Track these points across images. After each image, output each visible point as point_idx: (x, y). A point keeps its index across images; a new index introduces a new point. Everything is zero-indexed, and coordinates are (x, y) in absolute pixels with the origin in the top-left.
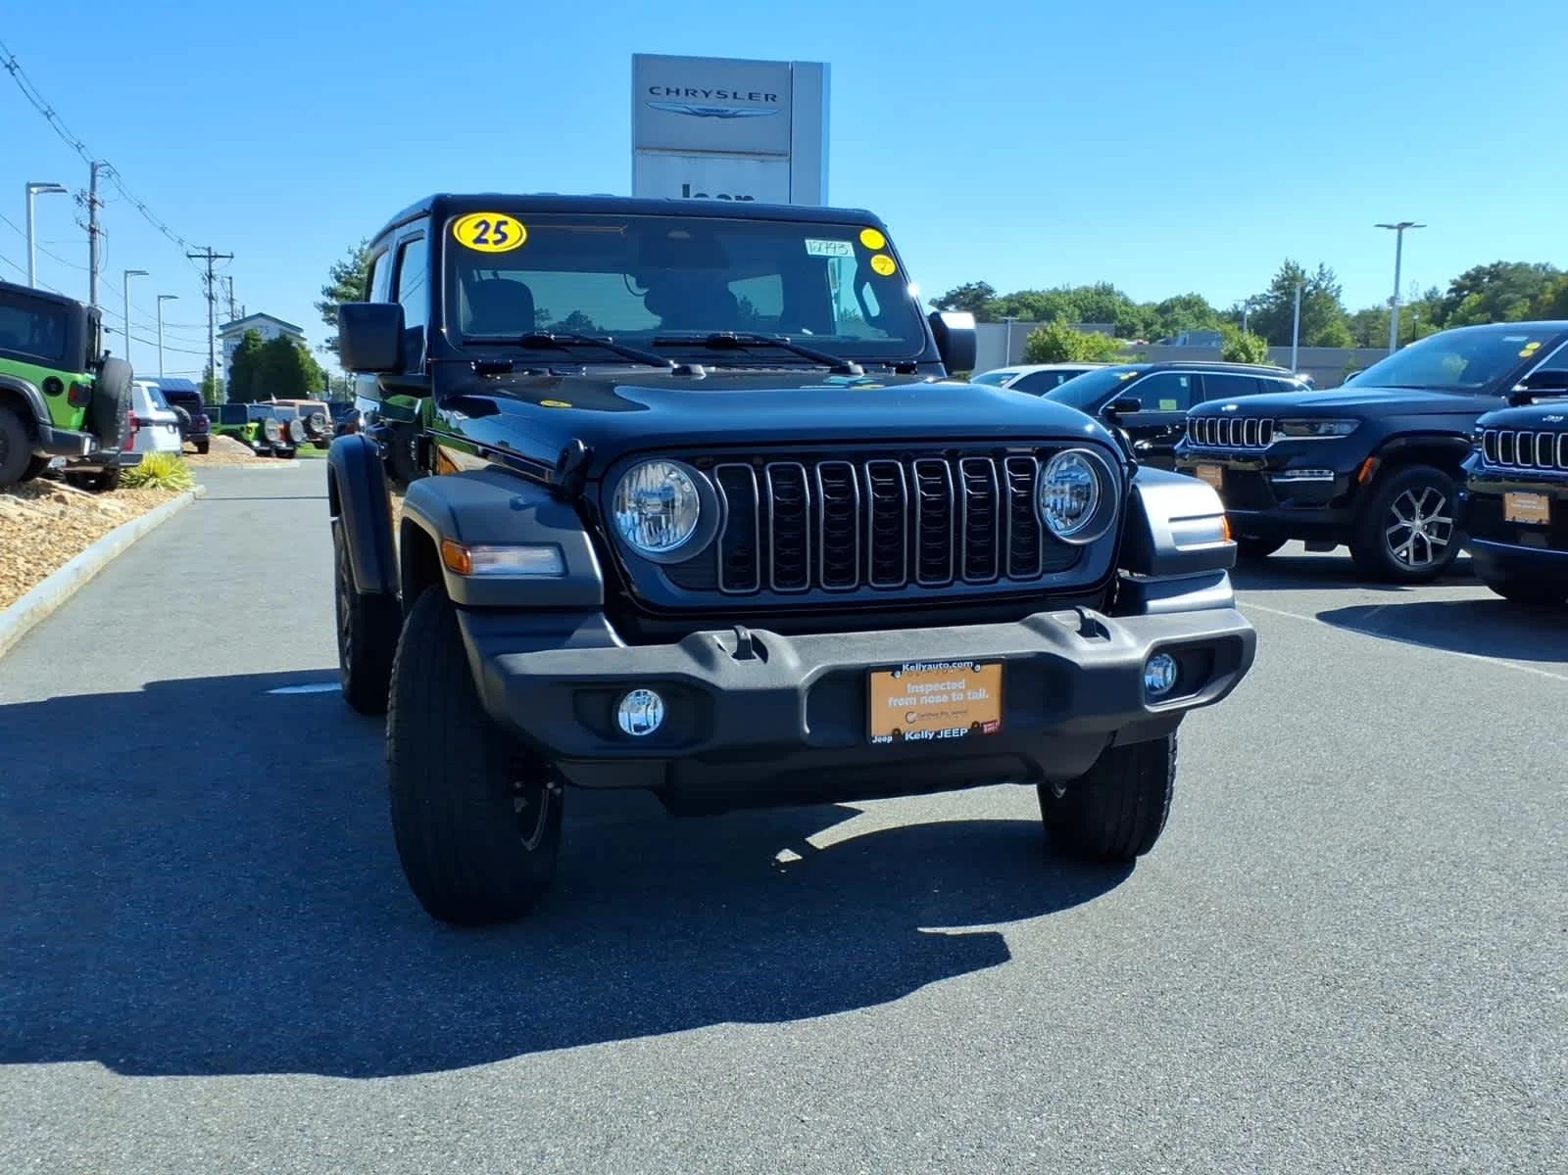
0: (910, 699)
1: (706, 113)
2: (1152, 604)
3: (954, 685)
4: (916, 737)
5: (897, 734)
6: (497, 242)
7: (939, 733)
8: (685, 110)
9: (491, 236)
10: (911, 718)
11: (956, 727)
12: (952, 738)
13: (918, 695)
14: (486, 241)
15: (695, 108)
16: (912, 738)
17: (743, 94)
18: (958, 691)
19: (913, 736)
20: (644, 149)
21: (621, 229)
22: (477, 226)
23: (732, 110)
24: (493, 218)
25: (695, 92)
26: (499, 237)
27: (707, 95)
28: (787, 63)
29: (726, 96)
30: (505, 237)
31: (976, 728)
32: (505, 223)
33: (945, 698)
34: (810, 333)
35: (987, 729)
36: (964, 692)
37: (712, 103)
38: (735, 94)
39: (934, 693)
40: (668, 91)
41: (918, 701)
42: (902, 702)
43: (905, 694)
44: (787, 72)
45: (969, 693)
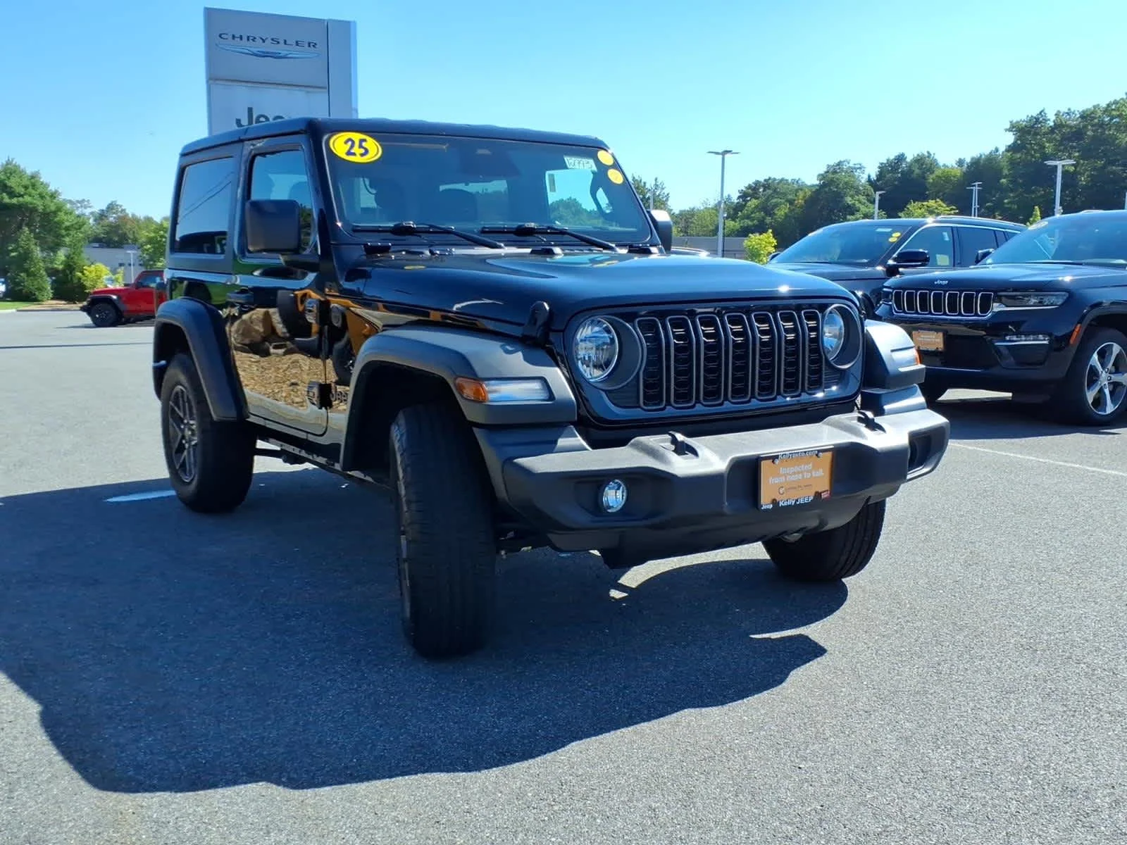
0: (782, 478)
1: (265, 55)
3: (807, 467)
4: (785, 504)
5: (775, 502)
6: (362, 155)
7: (797, 501)
8: (247, 51)
9: (356, 150)
10: (782, 491)
11: (806, 496)
12: (804, 503)
13: (786, 475)
14: (354, 154)
15: (255, 50)
17: (291, 41)
18: (808, 471)
19: (783, 503)
20: (217, 80)
21: (444, 147)
22: (346, 142)
23: (283, 53)
24: (357, 137)
25: (255, 38)
26: (362, 151)
27: (264, 41)
28: (324, 20)
29: (278, 43)
30: (367, 151)
31: (818, 495)
32: (365, 140)
33: (800, 476)
35: (823, 496)
36: (810, 471)
37: (269, 47)
38: (285, 41)
39: (794, 473)
40: (234, 37)
41: (786, 479)
42: (777, 480)
43: (779, 475)
44: (325, 27)
45: (813, 473)
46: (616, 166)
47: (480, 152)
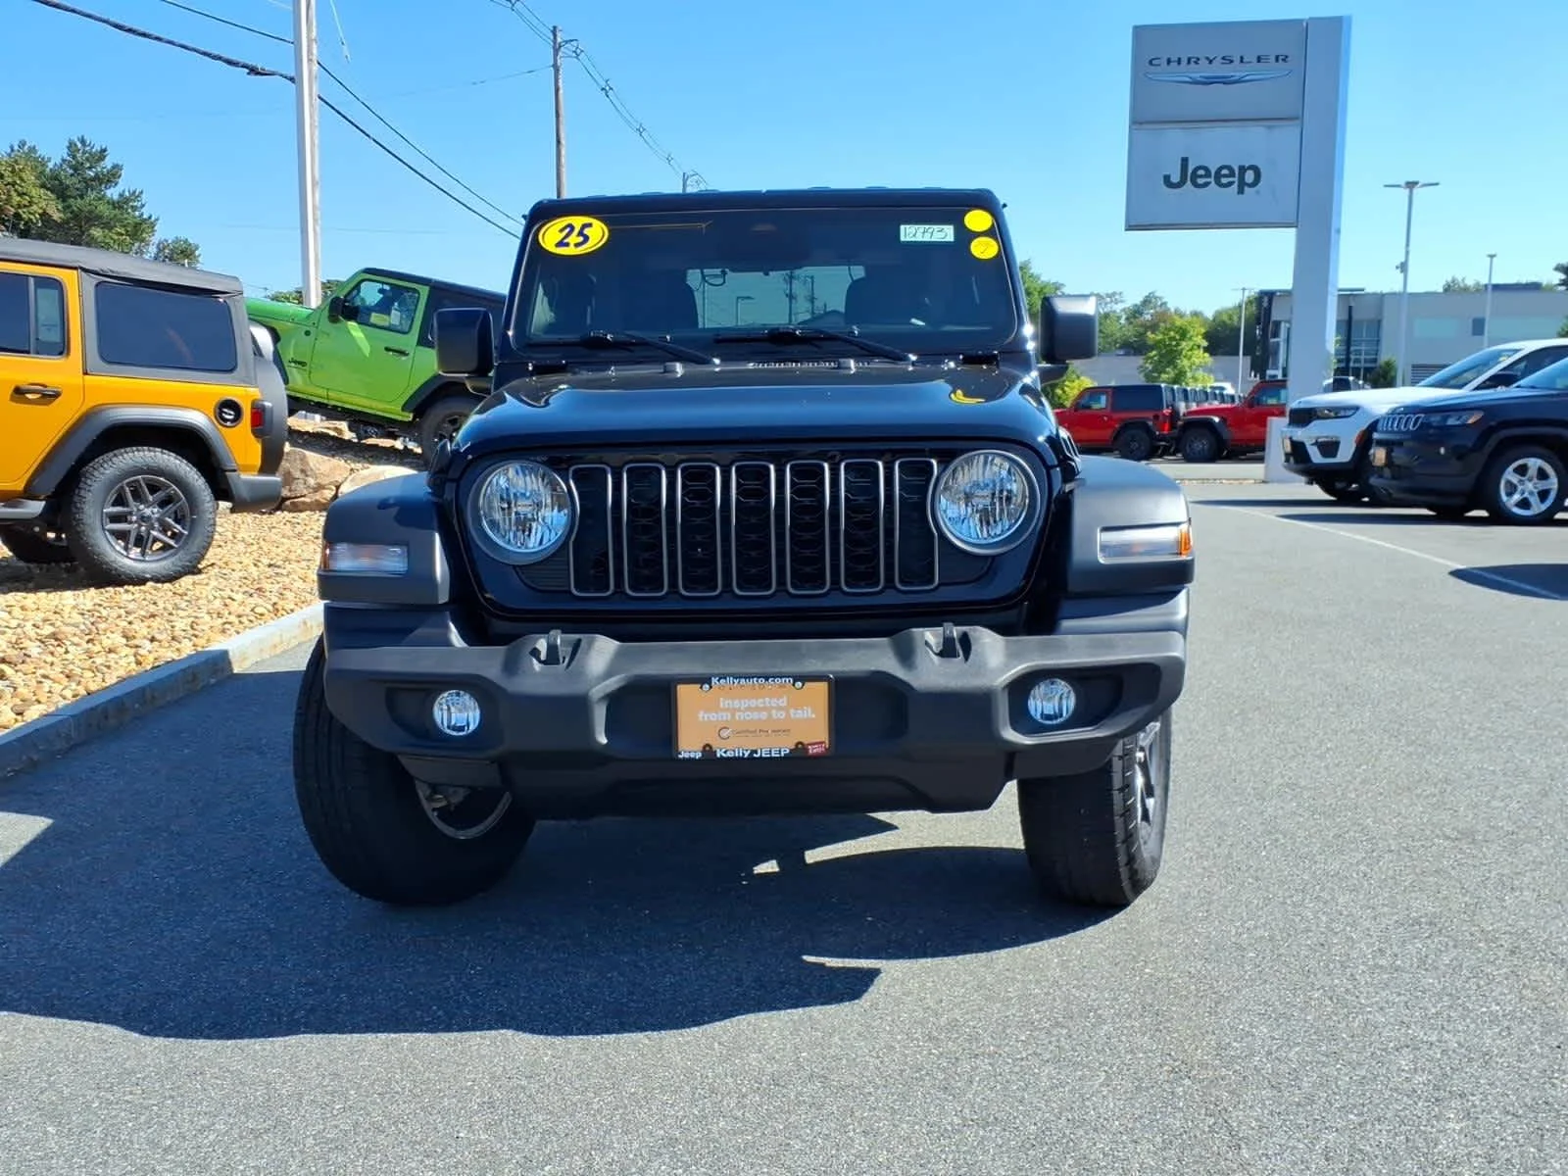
0: (724, 714)
1: (1209, 81)
2: (1066, 624)
3: (774, 702)
4: (729, 754)
5: (708, 750)
6: (577, 245)
7: (756, 752)
8: (1188, 79)
9: (574, 239)
10: (724, 734)
11: (775, 746)
12: (771, 758)
13: (734, 711)
14: (567, 245)
15: (1197, 76)
16: (724, 755)
17: (1250, 57)
18: (779, 708)
19: (725, 752)
20: (1141, 123)
22: (561, 230)
23: (1238, 75)
24: (578, 221)
25: (1198, 59)
26: (581, 239)
27: (1211, 62)
28: (1301, 21)
29: (1232, 61)
30: (586, 238)
31: (800, 750)
32: (590, 225)
33: (764, 715)
35: (813, 750)
36: (786, 709)
37: (1218, 70)
38: (1242, 58)
39: (749, 709)
40: (1169, 61)
41: (733, 715)
42: (713, 717)
43: (717, 709)
44: (1301, 31)
45: (792, 711)
46: (998, 232)
47: (760, 228)
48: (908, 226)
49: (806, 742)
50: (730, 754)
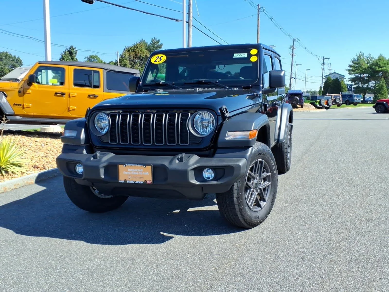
0: (129, 173)
3: (140, 170)
5: (125, 181)
6: (159, 61)
7: (136, 182)
10: (129, 177)
11: (140, 181)
12: (141, 184)
13: (131, 172)
14: (157, 61)
16: (129, 182)
19: (129, 181)
21: (188, 55)
22: (156, 58)
30: (161, 59)
32: (162, 56)
33: (137, 173)
34: (242, 78)
35: (148, 182)
36: (142, 172)
39: (134, 172)
41: (131, 173)
42: (127, 173)
43: (127, 171)
45: (144, 173)
47: (200, 56)
48: (236, 54)
49: (147, 180)
50: (130, 182)
